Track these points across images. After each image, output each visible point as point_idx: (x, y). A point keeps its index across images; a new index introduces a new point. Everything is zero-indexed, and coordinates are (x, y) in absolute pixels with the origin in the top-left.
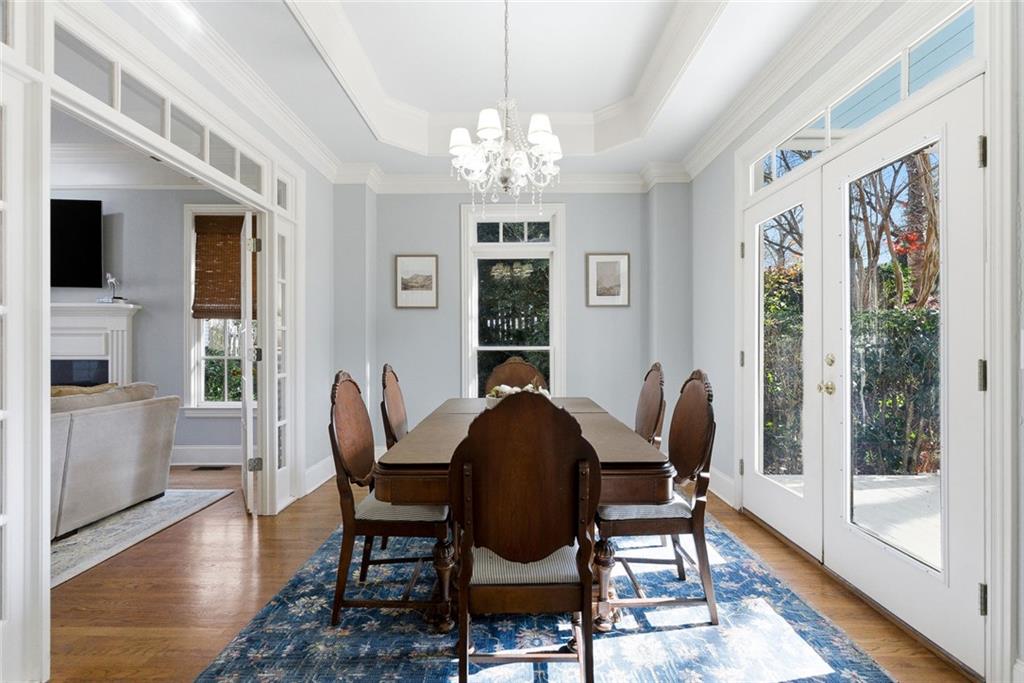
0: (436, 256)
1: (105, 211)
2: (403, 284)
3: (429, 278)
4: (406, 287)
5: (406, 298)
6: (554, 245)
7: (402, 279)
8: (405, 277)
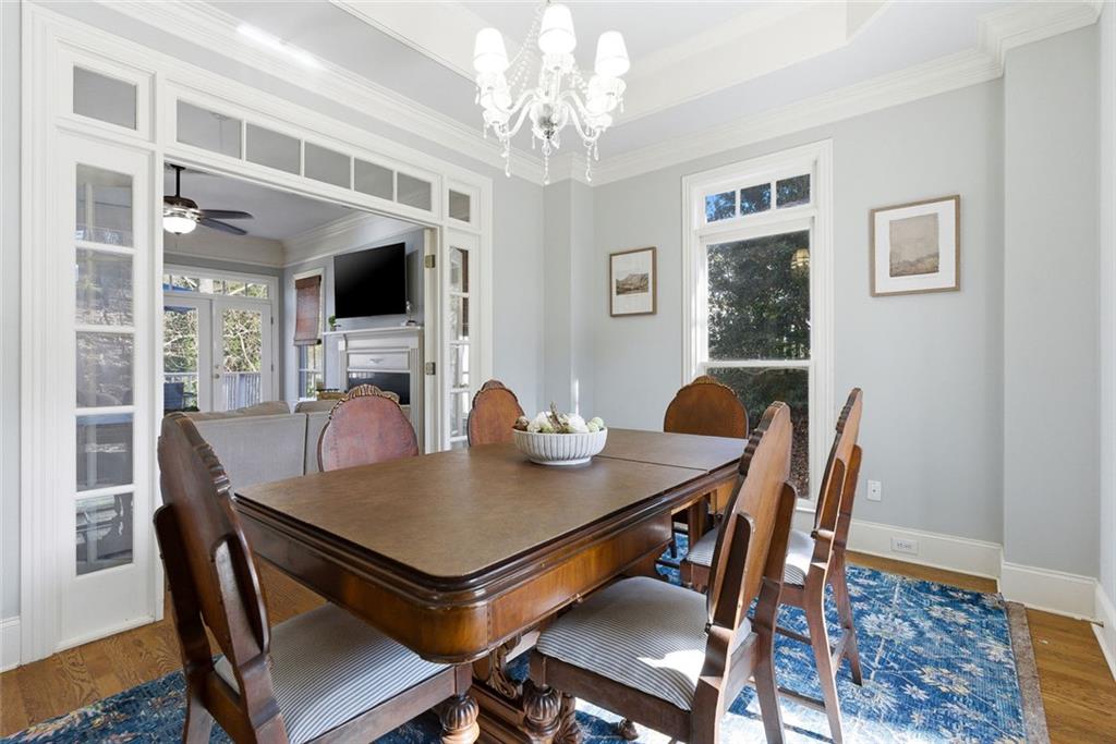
0: (654, 249)
1: (407, 251)
2: (618, 288)
3: (644, 278)
4: (622, 290)
5: (624, 303)
6: (816, 207)
7: (617, 281)
8: (620, 279)
